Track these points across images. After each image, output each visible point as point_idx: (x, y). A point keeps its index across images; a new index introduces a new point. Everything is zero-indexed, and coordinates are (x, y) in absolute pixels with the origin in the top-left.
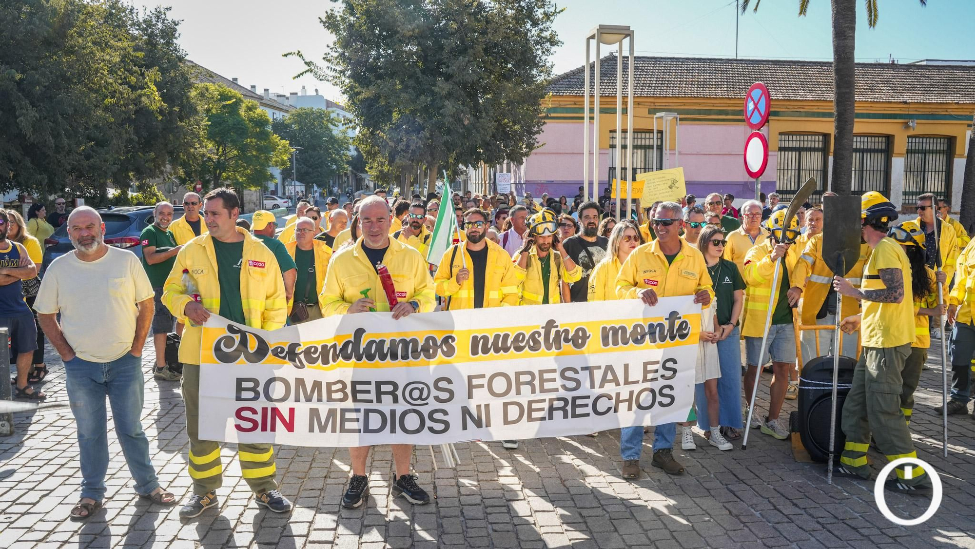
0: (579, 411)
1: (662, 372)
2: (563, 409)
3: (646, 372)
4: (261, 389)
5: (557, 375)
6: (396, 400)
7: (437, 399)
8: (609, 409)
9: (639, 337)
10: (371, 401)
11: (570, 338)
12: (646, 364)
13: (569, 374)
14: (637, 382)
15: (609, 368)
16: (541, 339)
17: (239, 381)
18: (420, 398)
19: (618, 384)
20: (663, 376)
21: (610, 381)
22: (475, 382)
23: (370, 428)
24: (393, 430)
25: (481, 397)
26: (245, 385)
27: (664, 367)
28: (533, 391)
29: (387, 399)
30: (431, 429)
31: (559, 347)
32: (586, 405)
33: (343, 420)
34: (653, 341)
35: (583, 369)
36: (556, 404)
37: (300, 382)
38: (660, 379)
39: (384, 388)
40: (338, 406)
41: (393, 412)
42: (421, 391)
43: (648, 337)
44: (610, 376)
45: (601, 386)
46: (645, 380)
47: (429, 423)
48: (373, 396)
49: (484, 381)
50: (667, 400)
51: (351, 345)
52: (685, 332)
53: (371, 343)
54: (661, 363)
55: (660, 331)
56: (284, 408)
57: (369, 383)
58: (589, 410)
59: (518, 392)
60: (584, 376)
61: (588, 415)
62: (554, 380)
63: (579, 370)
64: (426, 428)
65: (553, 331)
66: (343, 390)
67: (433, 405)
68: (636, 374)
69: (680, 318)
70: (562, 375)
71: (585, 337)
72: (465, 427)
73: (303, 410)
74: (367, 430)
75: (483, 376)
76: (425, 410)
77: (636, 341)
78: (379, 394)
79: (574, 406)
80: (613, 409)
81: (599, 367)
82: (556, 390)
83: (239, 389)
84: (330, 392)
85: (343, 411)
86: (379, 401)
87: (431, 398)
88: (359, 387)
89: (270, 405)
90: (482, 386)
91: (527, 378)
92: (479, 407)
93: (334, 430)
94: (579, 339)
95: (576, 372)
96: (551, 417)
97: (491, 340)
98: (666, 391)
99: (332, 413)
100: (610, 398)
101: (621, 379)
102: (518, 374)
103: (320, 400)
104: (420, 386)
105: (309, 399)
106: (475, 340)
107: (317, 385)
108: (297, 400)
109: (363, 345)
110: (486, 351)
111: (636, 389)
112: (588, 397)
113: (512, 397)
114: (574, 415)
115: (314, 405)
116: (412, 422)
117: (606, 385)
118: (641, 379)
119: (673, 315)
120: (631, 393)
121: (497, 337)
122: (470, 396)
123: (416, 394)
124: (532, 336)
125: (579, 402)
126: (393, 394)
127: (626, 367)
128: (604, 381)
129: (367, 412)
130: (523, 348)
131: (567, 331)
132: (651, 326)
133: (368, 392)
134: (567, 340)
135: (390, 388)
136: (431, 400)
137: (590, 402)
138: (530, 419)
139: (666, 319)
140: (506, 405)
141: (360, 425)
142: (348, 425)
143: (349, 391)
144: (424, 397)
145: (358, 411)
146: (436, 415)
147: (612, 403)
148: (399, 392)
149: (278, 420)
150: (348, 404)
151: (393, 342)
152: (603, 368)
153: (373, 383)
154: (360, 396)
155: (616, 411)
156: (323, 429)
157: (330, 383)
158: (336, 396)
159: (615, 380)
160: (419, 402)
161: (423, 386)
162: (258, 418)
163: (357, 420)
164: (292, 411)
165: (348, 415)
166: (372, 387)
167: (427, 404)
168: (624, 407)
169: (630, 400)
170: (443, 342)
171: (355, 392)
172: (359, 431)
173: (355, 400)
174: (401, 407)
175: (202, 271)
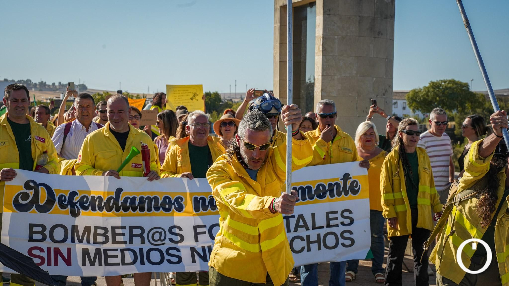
1: (341, 219)
3: (328, 219)
4: (47, 233)
6: (143, 242)
7: (171, 239)
8: (303, 249)
9: (322, 194)
10: (125, 242)
12: (328, 214)
14: (322, 227)
15: (301, 217)
17: (32, 226)
18: (160, 239)
19: (308, 229)
20: (342, 223)
21: (302, 226)
22: (199, 230)
23: (126, 262)
24: (142, 263)
25: (204, 241)
26: (36, 229)
27: (342, 216)
29: (137, 240)
30: (169, 261)
33: (106, 257)
34: (332, 195)
37: (75, 228)
38: (340, 225)
39: (135, 232)
40: (103, 247)
41: (141, 250)
42: (160, 234)
43: (328, 193)
44: (301, 223)
45: (296, 230)
46: (328, 226)
47: (167, 257)
48: (127, 238)
49: (206, 230)
50: (348, 242)
51: (112, 200)
52: (356, 189)
53: (126, 199)
54: (340, 213)
55: (337, 189)
56: (63, 248)
57: (124, 228)
64: (165, 261)
66: (105, 235)
67: (169, 244)
68: (321, 221)
69: (351, 178)
72: (194, 261)
73: (76, 249)
74: (124, 263)
75: (204, 226)
76: (164, 249)
77: (320, 197)
80: (306, 249)
81: (293, 217)
83: (31, 232)
84: (96, 235)
85: (106, 251)
86: (131, 242)
87: (167, 239)
88: (117, 231)
89: (54, 245)
90: (204, 233)
92: (203, 248)
93: (100, 264)
98: (347, 235)
99: (98, 251)
100: (302, 239)
101: (310, 225)
103: (88, 242)
104: (160, 230)
105: (81, 241)
106: (196, 200)
107: (87, 229)
108: (73, 241)
109: (121, 200)
110: (205, 208)
111: (322, 232)
115: (85, 246)
116: (155, 257)
117: (299, 229)
118: (325, 224)
119: (346, 177)
120: (319, 235)
122: (196, 240)
123: (157, 236)
126: (141, 236)
127: (313, 215)
128: (297, 226)
129: (123, 251)
132: (330, 185)
133: (124, 235)
135: (138, 231)
136: (167, 241)
139: (341, 179)
141: (119, 260)
142: (111, 260)
143: (110, 234)
144: (162, 238)
145: (116, 250)
146: (172, 252)
147: (304, 244)
148: (145, 235)
149: (59, 257)
150: (109, 245)
151: (141, 198)
152: (296, 217)
153: (127, 228)
154: (118, 239)
155: (309, 250)
156: (92, 263)
157: (96, 228)
158: (100, 239)
159: (306, 226)
160: (159, 242)
161: (162, 230)
162: (45, 255)
163: (116, 257)
164: (69, 250)
165: (110, 253)
166: (126, 231)
167: (164, 244)
168: (314, 246)
169: (318, 242)
170: (175, 201)
171: (114, 235)
172: (118, 264)
173: (114, 242)
174: (147, 246)
175: (4, 143)
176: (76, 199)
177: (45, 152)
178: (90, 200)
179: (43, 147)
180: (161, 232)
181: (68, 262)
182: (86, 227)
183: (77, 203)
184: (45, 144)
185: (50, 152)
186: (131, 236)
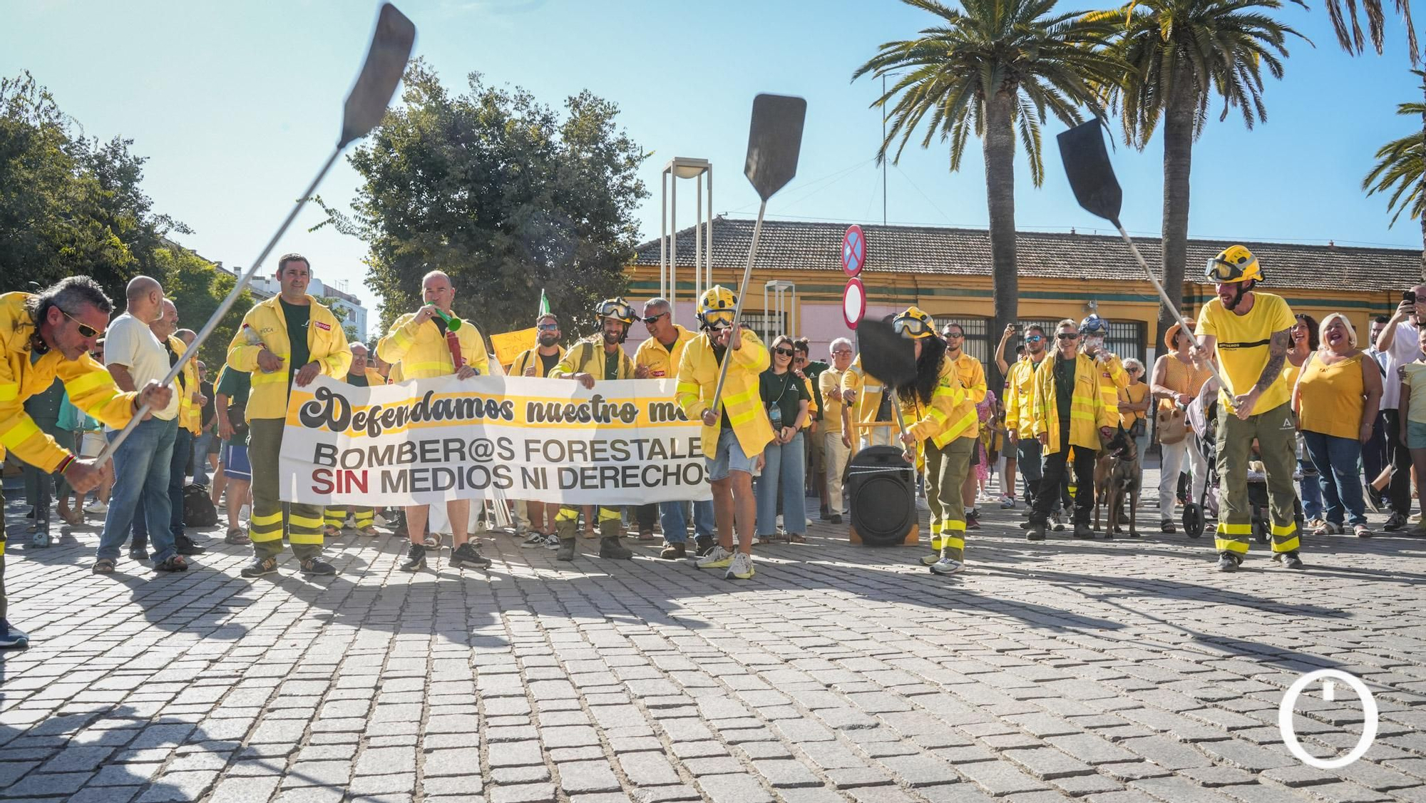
0: (629, 481)
2: (614, 478)
3: (692, 447)
5: (607, 446)
6: (463, 458)
7: (500, 455)
8: (658, 481)
10: (439, 460)
11: (618, 412)
12: (691, 440)
13: (618, 446)
14: (684, 456)
15: (657, 441)
16: (590, 412)
17: (320, 446)
18: (485, 454)
19: (665, 457)
21: (658, 454)
22: (532, 446)
23: (439, 486)
24: (461, 487)
25: (537, 461)
26: (324, 450)
28: (585, 459)
29: (455, 456)
30: (496, 484)
31: (607, 420)
32: (636, 476)
33: (413, 480)
35: (632, 441)
36: (607, 473)
37: (374, 449)
39: (452, 446)
40: (408, 467)
41: (461, 470)
42: (486, 448)
44: (657, 449)
45: (650, 458)
46: (691, 455)
47: (494, 478)
48: (441, 455)
49: (540, 446)
51: (420, 407)
53: (439, 403)
56: (358, 473)
57: (437, 442)
58: (639, 480)
59: (571, 459)
60: (633, 449)
61: (637, 485)
62: (604, 450)
63: (629, 442)
64: (492, 483)
65: (600, 405)
66: (412, 452)
67: (497, 461)
68: (682, 447)
70: (613, 446)
71: (634, 413)
72: (525, 487)
73: (375, 473)
74: (436, 488)
75: (539, 442)
76: (490, 467)
79: (625, 476)
80: (661, 482)
81: (647, 441)
82: (607, 459)
83: (318, 454)
84: (400, 454)
85: (413, 472)
86: (447, 459)
87: (495, 453)
88: (428, 447)
90: (538, 450)
91: (580, 447)
92: (536, 470)
93: (405, 490)
94: (629, 414)
95: (625, 444)
96: (603, 486)
97: (545, 408)
99: (402, 474)
100: (658, 469)
101: (669, 454)
102: (570, 443)
103: (390, 463)
104: (485, 443)
105: (381, 463)
106: (531, 407)
109: (431, 405)
110: (540, 419)
111: (684, 462)
112: (637, 467)
113: (566, 463)
114: (625, 485)
115: (385, 467)
116: (479, 477)
117: (654, 457)
118: (687, 453)
120: (679, 466)
121: (550, 406)
122: (528, 459)
123: (481, 451)
124: (582, 407)
125: (629, 472)
126: (460, 451)
127: (673, 440)
128: (652, 453)
129: (435, 471)
130: (575, 418)
131: (614, 406)
133: (437, 451)
134: (615, 415)
135: (457, 445)
136: (495, 456)
137: (639, 472)
138: (583, 486)
140: (560, 470)
141: (429, 484)
142: (419, 485)
143: (418, 451)
144: (488, 453)
145: (427, 470)
146: (500, 471)
147: (660, 475)
148: (466, 450)
149: (352, 482)
150: (418, 465)
151: (458, 401)
152: (651, 441)
153: (442, 442)
154: (428, 456)
155: (665, 483)
156: (395, 489)
157: (401, 445)
158: (405, 458)
159: (663, 452)
160: (485, 458)
162: (334, 480)
164: (365, 473)
165: (417, 475)
166: (440, 446)
167: (491, 460)
168: (672, 479)
169: (677, 474)
170: (502, 406)
171: (423, 452)
172: (428, 489)
173: (424, 460)
174: (468, 464)
175: (272, 329)
179: (327, 337)
180: (487, 446)
181: (364, 488)
182: (388, 446)
184: (331, 333)
185: (336, 343)
186: (447, 452)
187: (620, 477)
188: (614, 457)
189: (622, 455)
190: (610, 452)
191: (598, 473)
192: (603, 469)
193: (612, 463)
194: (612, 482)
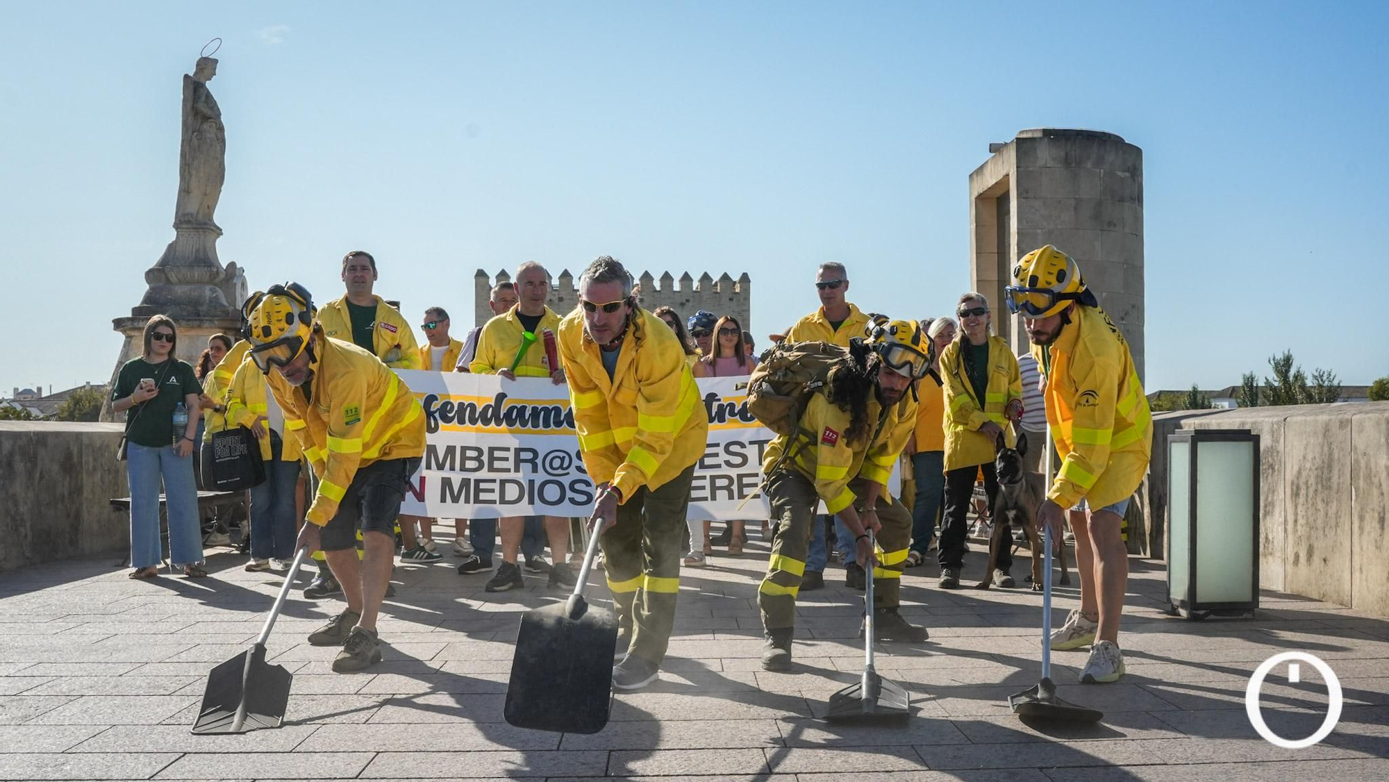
0: (746, 491)
2: (728, 488)
5: (720, 450)
6: (535, 470)
10: (508, 470)
11: (736, 412)
13: (733, 448)
18: (561, 467)
23: (507, 499)
24: (531, 502)
29: (526, 468)
30: (572, 501)
31: (723, 421)
32: (755, 486)
33: (478, 491)
35: (751, 443)
36: (719, 483)
37: (432, 449)
39: (524, 455)
40: (473, 476)
41: (531, 482)
42: (563, 459)
47: (569, 494)
48: (510, 464)
51: (491, 410)
53: (511, 409)
57: (508, 449)
60: (752, 452)
62: (716, 455)
63: (747, 444)
64: (567, 499)
65: (716, 404)
66: (478, 459)
67: (574, 475)
70: (727, 450)
73: (433, 478)
74: (503, 501)
76: (566, 481)
78: (518, 462)
79: (741, 485)
82: (719, 466)
84: (464, 458)
85: (477, 482)
86: (517, 469)
87: (573, 467)
88: (497, 454)
93: (467, 501)
95: (743, 446)
96: (714, 498)
99: (465, 483)
103: (452, 468)
104: (561, 454)
105: (440, 467)
107: (450, 450)
108: (429, 467)
109: (503, 411)
114: (741, 496)
115: (446, 473)
123: (557, 463)
125: (746, 481)
126: (533, 462)
129: (503, 483)
131: (732, 406)
133: (506, 459)
134: (732, 414)
135: (529, 455)
136: (572, 470)
141: (495, 496)
142: (483, 496)
143: (485, 458)
144: (565, 466)
145: (494, 481)
146: (578, 486)
148: (539, 461)
150: (484, 474)
151: (535, 409)
153: (513, 450)
154: (497, 464)
156: (455, 499)
157: (464, 449)
158: (470, 464)
160: (560, 472)
161: (565, 455)
163: (492, 491)
164: (422, 480)
165: (482, 486)
166: (511, 455)
167: (568, 473)
171: (492, 459)
172: (494, 502)
173: (491, 469)
174: (540, 477)
175: (336, 332)
176: (435, 406)
177: (398, 346)
178: (456, 408)
179: (393, 339)
180: (564, 457)
181: (420, 497)
182: (448, 447)
183: (435, 412)
184: (398, 335)
185: (404, 345)
187: (735, 487)
188: (728, 463)
189: (738, 460)
190: (724, 457)
191: (707, 483)
192: (713, 478)
193: (726, 470)
194: (725, 493)
